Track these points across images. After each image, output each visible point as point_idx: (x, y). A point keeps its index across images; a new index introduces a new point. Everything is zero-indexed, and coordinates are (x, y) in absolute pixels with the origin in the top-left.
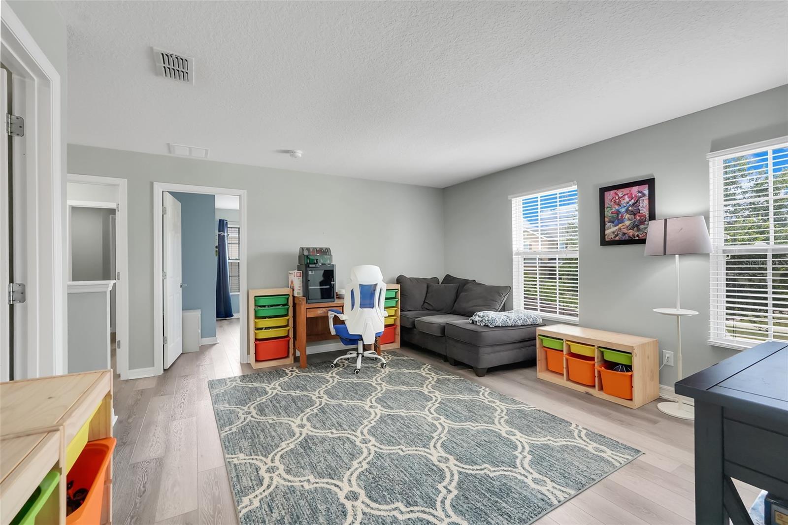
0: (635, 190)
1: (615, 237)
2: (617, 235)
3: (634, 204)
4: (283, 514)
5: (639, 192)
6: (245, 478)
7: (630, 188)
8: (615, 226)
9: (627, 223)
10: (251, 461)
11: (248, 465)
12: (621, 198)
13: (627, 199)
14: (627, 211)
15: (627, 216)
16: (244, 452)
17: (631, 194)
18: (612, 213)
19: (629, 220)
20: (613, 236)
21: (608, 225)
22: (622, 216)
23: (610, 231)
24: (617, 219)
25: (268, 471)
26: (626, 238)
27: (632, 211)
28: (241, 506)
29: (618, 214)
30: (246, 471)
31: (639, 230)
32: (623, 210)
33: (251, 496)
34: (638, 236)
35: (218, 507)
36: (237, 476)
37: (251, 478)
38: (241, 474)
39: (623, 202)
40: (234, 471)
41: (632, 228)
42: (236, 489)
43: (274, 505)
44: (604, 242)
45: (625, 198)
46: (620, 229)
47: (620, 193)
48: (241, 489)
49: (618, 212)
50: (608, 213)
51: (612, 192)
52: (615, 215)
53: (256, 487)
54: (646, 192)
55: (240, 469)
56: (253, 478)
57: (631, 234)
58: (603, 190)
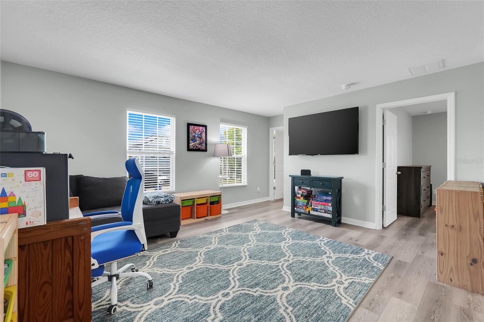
0: (201, 128)
1: (193, 148)
2: (194, 147)
3: (200, 134)
4: (358, 270)
5: (202, 130)
6: (357, 289)
7: (199, 127)
8: (194, 142)
9: (198, 142)
10: (343, 294)
11: (348, 294)
12: (196, 130)
13: (198, 132)
14: (198, 136)
15: (198, 139)
16: (340, 303)
17: (200, 130)
18: (192, 136)
19: (199, 141)
20: (193, 147)
21: (191, 141)
22: (196, 139)
23: (192, 144)
24: (194, 140)
25: (343, 283)
26: (197, 148)
27: (200, 137)
28: (371, 282)
29: (195, 137)
30: (352, 292)
31: (202, 145)
32: (196, 136)
33: (363, 281)
34: (201, 148)
35: (381, 290)
36: (359, 293)
37: (354, 287)
38: (357, 292)
39: (196, 132)
40: (358, 297)
41: (200, 145)
42: (367, 288)
43: (358, 273)
44: (189, 149)
45: (198, 130)
46: (195, 144)
47: (196, 128)
48: (364, 287)
49: (195, 136)
50: (191, 136)
51: (193, 126)
52: (193, 137)
53: (357, 283)
54: (204, 130)
55: (354, 295)
56: (353, 286)
57: (199, 147)
58: (189, 125)
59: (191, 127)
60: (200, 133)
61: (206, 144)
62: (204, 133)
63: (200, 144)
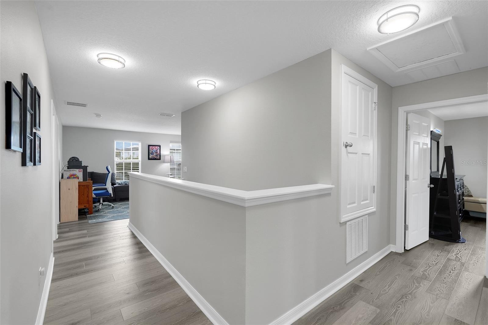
0: (157, 147)
1: (152, 158)
9: (155, 155)
15: (155, 153)
21: (150, 155)
23: (151, 156)
24: (152, 154)
26: (154, 158)
31: (157, 157)
32: (154, 151)
44: (149, 159)
45: (155, 149)
46: (153, 156)
47: (153, 147)
49: (153, 152)
50: (150, 152)
54: (159, 148)
58: (149, 146)
59: (151, 147)
60: (156, 150)
61: (160, 156)
62: (159, 149)
63: (156, 156)
